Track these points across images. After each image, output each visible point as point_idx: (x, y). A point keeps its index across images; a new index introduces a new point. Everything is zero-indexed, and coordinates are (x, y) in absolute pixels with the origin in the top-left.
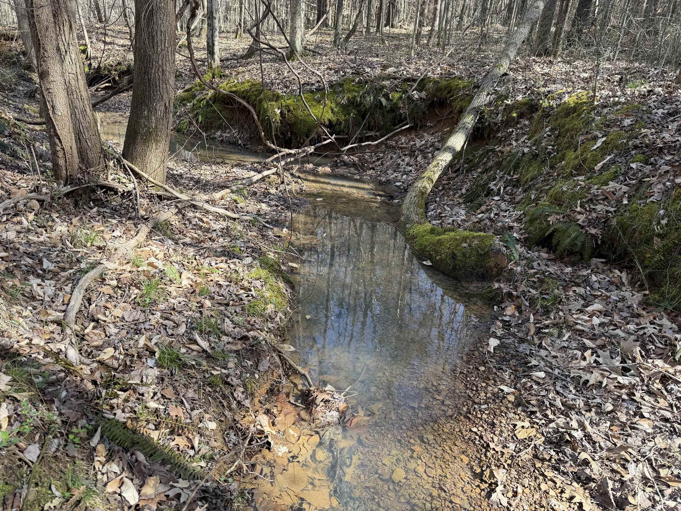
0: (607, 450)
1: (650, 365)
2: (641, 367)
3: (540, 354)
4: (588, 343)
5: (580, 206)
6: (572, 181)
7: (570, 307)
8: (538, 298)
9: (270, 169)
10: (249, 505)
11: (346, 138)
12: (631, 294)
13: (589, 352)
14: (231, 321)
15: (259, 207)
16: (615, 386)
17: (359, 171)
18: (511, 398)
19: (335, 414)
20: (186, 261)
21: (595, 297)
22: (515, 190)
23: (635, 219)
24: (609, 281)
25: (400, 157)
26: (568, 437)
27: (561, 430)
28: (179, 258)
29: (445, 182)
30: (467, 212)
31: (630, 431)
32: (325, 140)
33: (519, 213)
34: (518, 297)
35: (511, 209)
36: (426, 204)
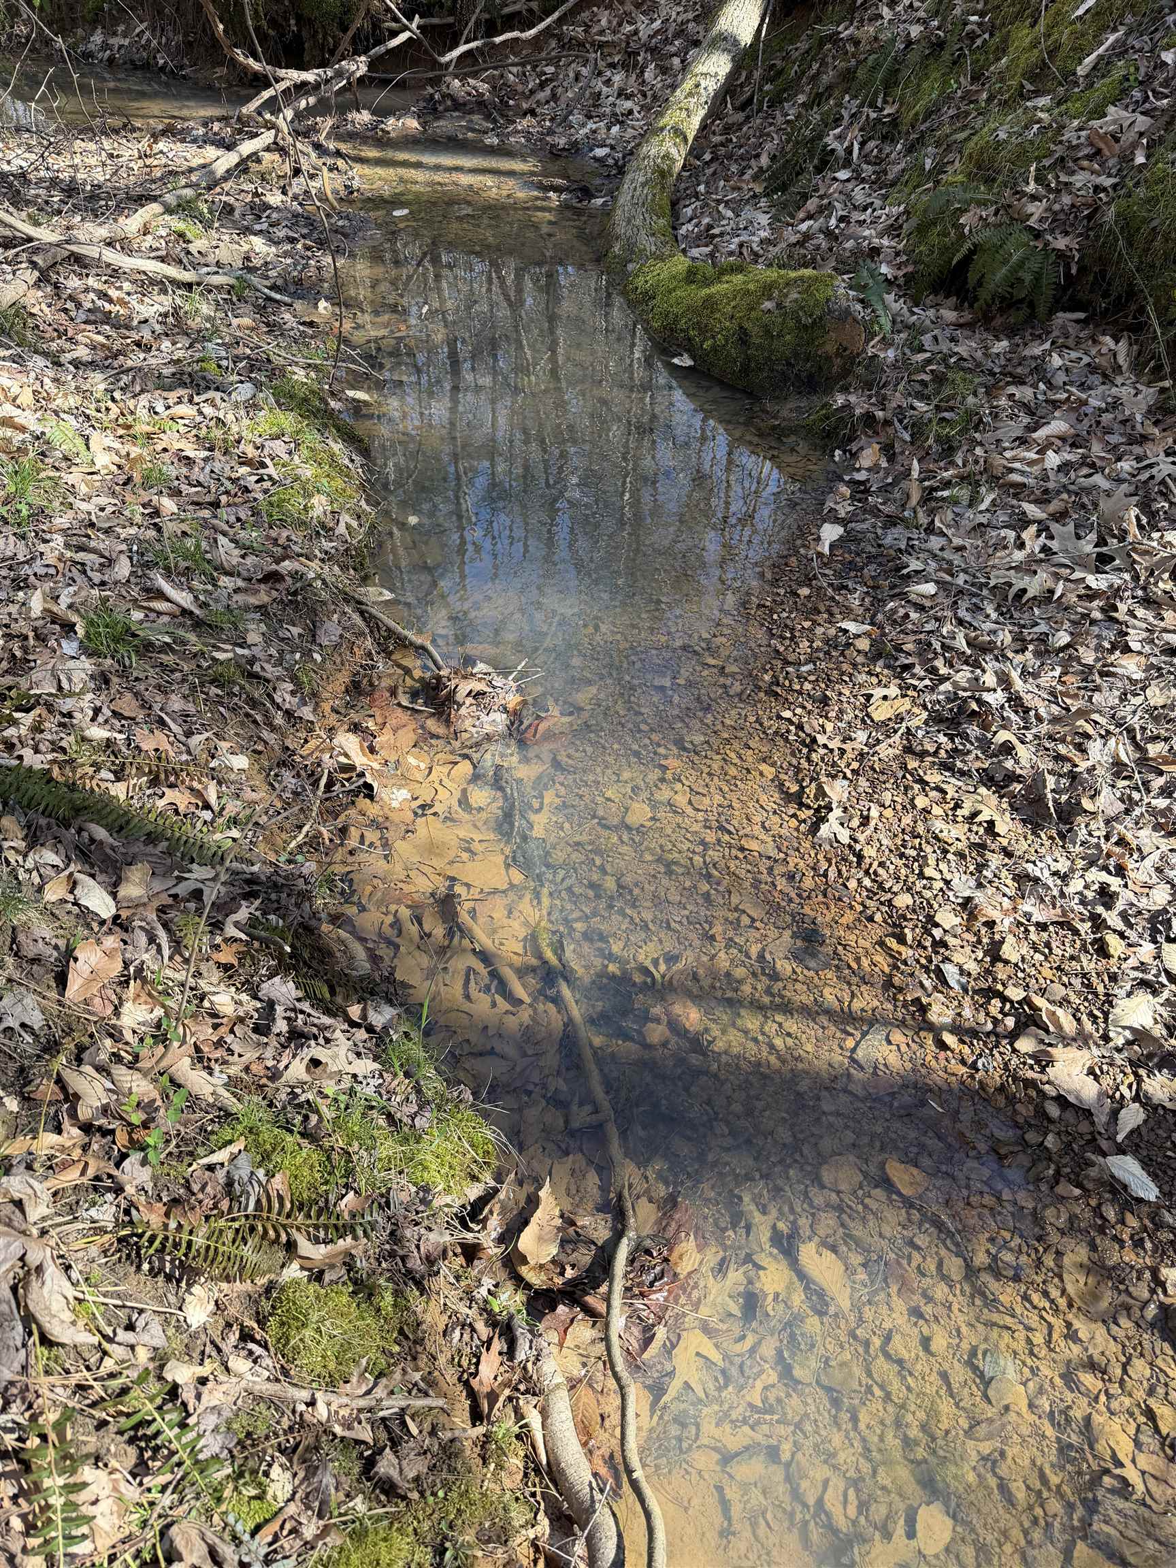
0: (1050, 722)
1: (1155, 544)
2: (1135, 550)
3: (929, 545)
4: (1032, 510)
5: (1037, 180)
6: (1020, 111)
7: (999, 434)
8: (930, 420)
9: (257, 135)
10: (346, 902)
11: (450, 26)
12: (1133, 392)
13: (1033, 529)
14: (231, 541)
15: (246, 247)
16: (1079, 596)
17: (495, 121)
18: (864, 644)
19: (500, 719)
20: (93, 406)
21: (1055, 404)
22: (887, 149)
23: (1158, 201)
24: (1089, 365)
25: (600, 74)
26: (974, 706)
27: (961, 693)
28: (73, 401)
29: (716, 139)
30: (775, 219)
31: (1099, 681)
32: (394, 34)
33: (895, 210)
34: (887, 423)
35: (878, 203)
36: (674, 204)
